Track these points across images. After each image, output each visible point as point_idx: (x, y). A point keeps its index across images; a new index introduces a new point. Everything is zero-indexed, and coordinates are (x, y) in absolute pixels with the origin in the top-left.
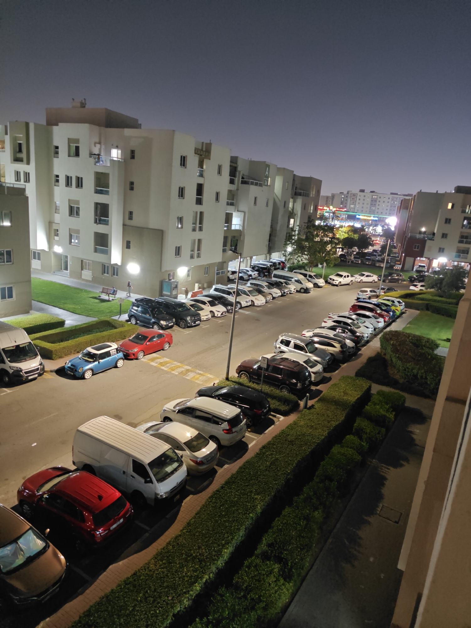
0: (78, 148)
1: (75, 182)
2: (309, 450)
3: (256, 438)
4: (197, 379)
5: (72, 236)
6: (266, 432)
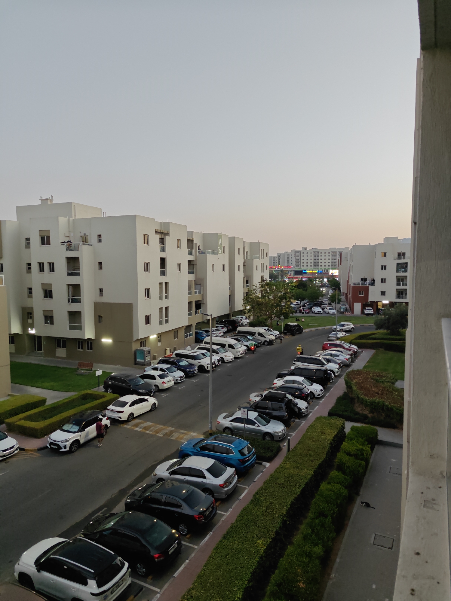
0: (49, 238)
1: (47, 267)
2: (300, 490)
3: (247, 487)
4: (182, 438)
5: (46, 317)
6: (256, 480)
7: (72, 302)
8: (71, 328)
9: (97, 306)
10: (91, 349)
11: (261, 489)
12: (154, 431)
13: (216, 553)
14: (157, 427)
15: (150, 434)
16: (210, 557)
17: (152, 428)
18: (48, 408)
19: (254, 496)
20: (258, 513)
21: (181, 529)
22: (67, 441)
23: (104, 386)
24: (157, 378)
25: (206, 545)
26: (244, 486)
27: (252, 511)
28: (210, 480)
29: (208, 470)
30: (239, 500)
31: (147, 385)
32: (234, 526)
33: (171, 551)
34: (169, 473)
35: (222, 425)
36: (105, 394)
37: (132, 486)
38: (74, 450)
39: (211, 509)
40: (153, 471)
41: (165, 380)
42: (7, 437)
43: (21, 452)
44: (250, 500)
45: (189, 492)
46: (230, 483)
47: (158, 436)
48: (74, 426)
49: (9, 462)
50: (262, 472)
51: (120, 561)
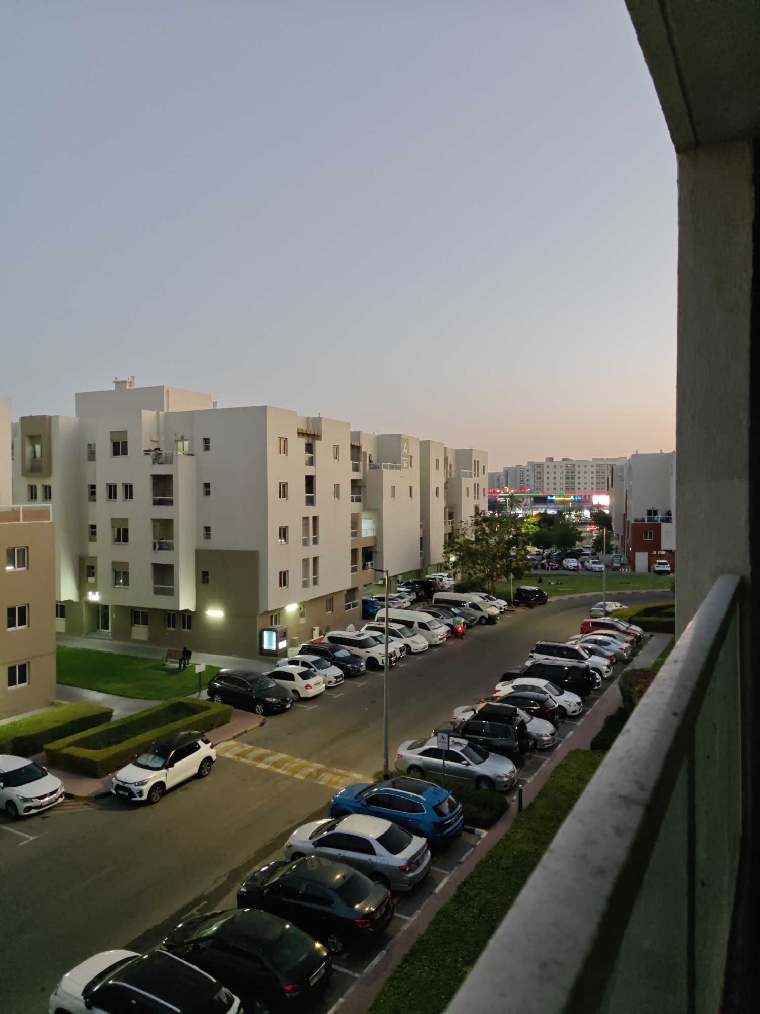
0: (125, 444)
1: (120, 491)
3: (448, 872)
4: (337, 783)
5: (116, 574)
6: (463, 859)
7: (159, 549)
8: (157, 591)
9: (201, 556)
10: (189, 628)
11: (472, 876)
12: (289, 769)
13: (391, 986)
14: (295, 762)
15: (284, 775)
16: (381, 994)
17: (286, 764)
18: (114, 726)
19: (459, 888)
20: (466, 919)
21: (331, 942)
22: (143, 783)
23: (208, 691)
24: (297, 677)
25: (376, 972)
26: (442, 871)
27: (455, 914)
28: (383, 857)
29: (380, 840)
30: (433, 895)
31: (280, 691)
32: (424, 941)
33: (314, 980)
34: (313, 844)
35: (405, 761)
36: (210, 704)
37: (249, 865)
38: (156, 799)
39: (384, 910)
40: (287, 839)
41: (311, 682)
42: (46, 774)
43: (67, 800)
44: (452, 896)
45: (347, 879)
46: (418, 864)
47: (297, 778)
48: (157, 759)
49: (47, 817)
50: (474, 846)
51: (226, 994)
